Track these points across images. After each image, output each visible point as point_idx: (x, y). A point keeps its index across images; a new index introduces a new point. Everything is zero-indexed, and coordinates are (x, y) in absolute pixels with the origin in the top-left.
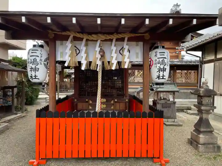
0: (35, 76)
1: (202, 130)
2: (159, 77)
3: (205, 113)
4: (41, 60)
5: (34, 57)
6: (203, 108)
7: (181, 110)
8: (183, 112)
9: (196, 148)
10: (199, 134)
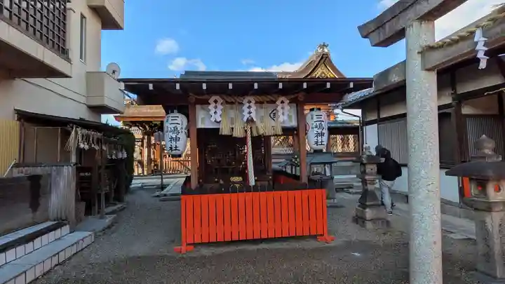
0: (176, 147)
1: (368, 203)
2: (317, 143)
3: (370, 184)
4: (182, 128)
5: (174, 125)
6: (367, 177)
7: (340, 189)
8: (344, 191)
9: (363, 225)
10: (365, 209)
